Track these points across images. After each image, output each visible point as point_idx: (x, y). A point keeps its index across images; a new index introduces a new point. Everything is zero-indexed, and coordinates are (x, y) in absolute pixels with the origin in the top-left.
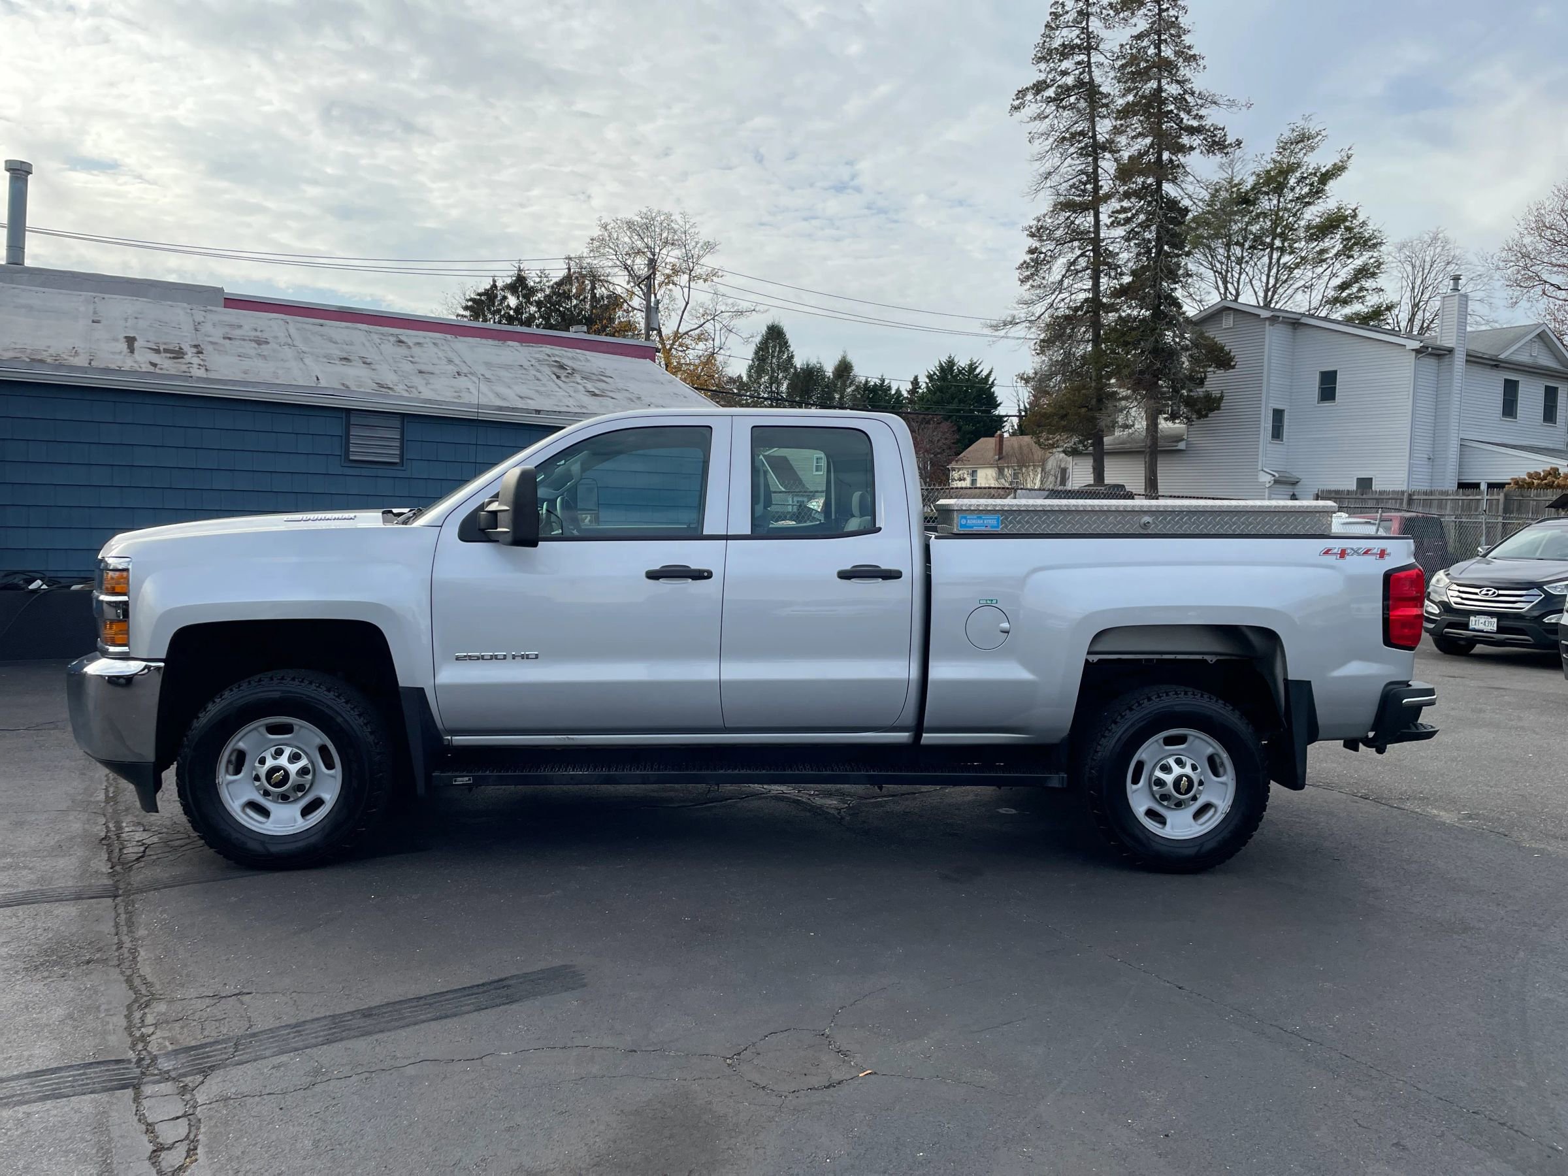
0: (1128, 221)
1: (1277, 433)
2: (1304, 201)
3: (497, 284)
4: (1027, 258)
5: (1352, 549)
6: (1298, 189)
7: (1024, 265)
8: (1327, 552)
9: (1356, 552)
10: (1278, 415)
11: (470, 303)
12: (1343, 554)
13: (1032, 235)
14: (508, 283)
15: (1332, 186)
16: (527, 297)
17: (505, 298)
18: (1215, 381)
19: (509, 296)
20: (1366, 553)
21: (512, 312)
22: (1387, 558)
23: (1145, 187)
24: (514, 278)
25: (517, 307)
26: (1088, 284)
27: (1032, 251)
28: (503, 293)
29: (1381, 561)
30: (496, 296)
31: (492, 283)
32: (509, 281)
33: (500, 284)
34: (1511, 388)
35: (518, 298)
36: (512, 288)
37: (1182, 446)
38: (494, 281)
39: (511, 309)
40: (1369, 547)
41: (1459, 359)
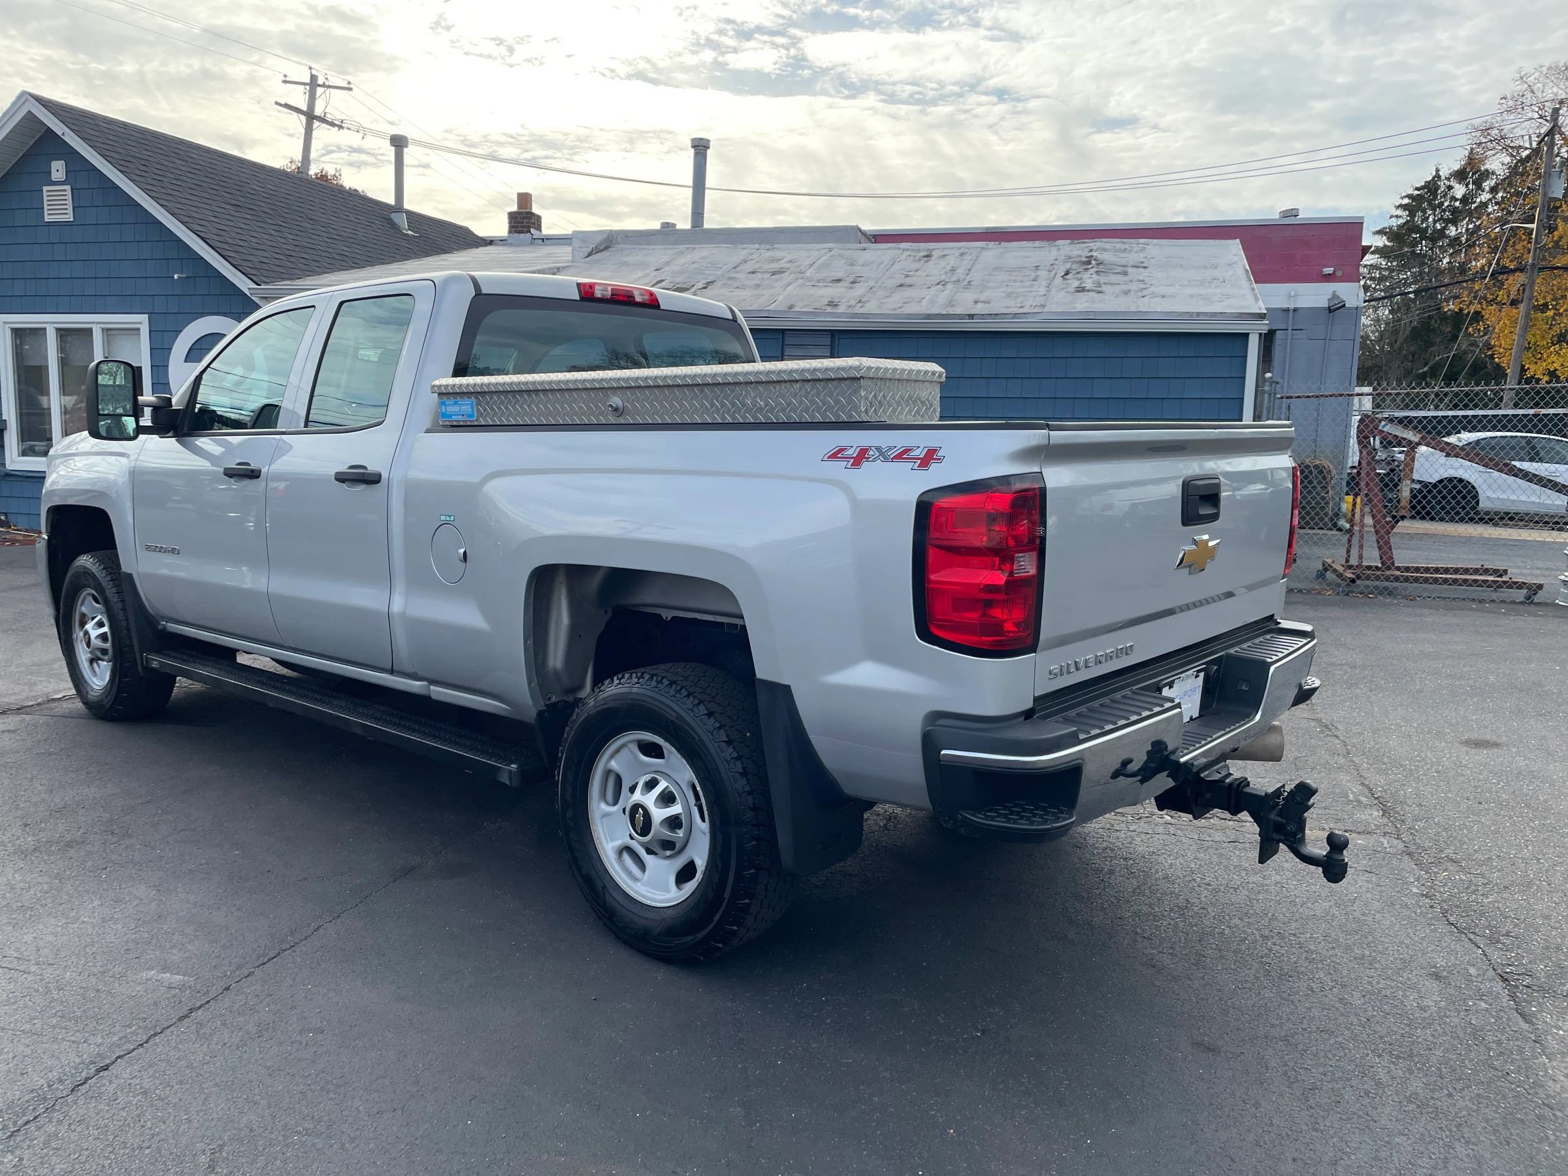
3: (1441, 173)
5: (878, 449)
8: (836, 455)
9: (882, 454)
11: (1406, 201)
12: (861, 457)
14: (1456, 169)
16: (1478, 184)
17: (1450, 188)
19: (1457, 186)
20: (899, 457)
21: (1457, 204)
22: (934, 466)
24: (1463, 163)
25: (1464, 196)
28: (1447, 183)
29: (922, 473)
30: (1438, 187)
31: (1434, 174)
32: (1457, 167)
33: (1444, 173)
35: (1467, 185)
36: (1461, 175)
38: (1437, 170)
39: (1456, 200)
40: (908, 444)
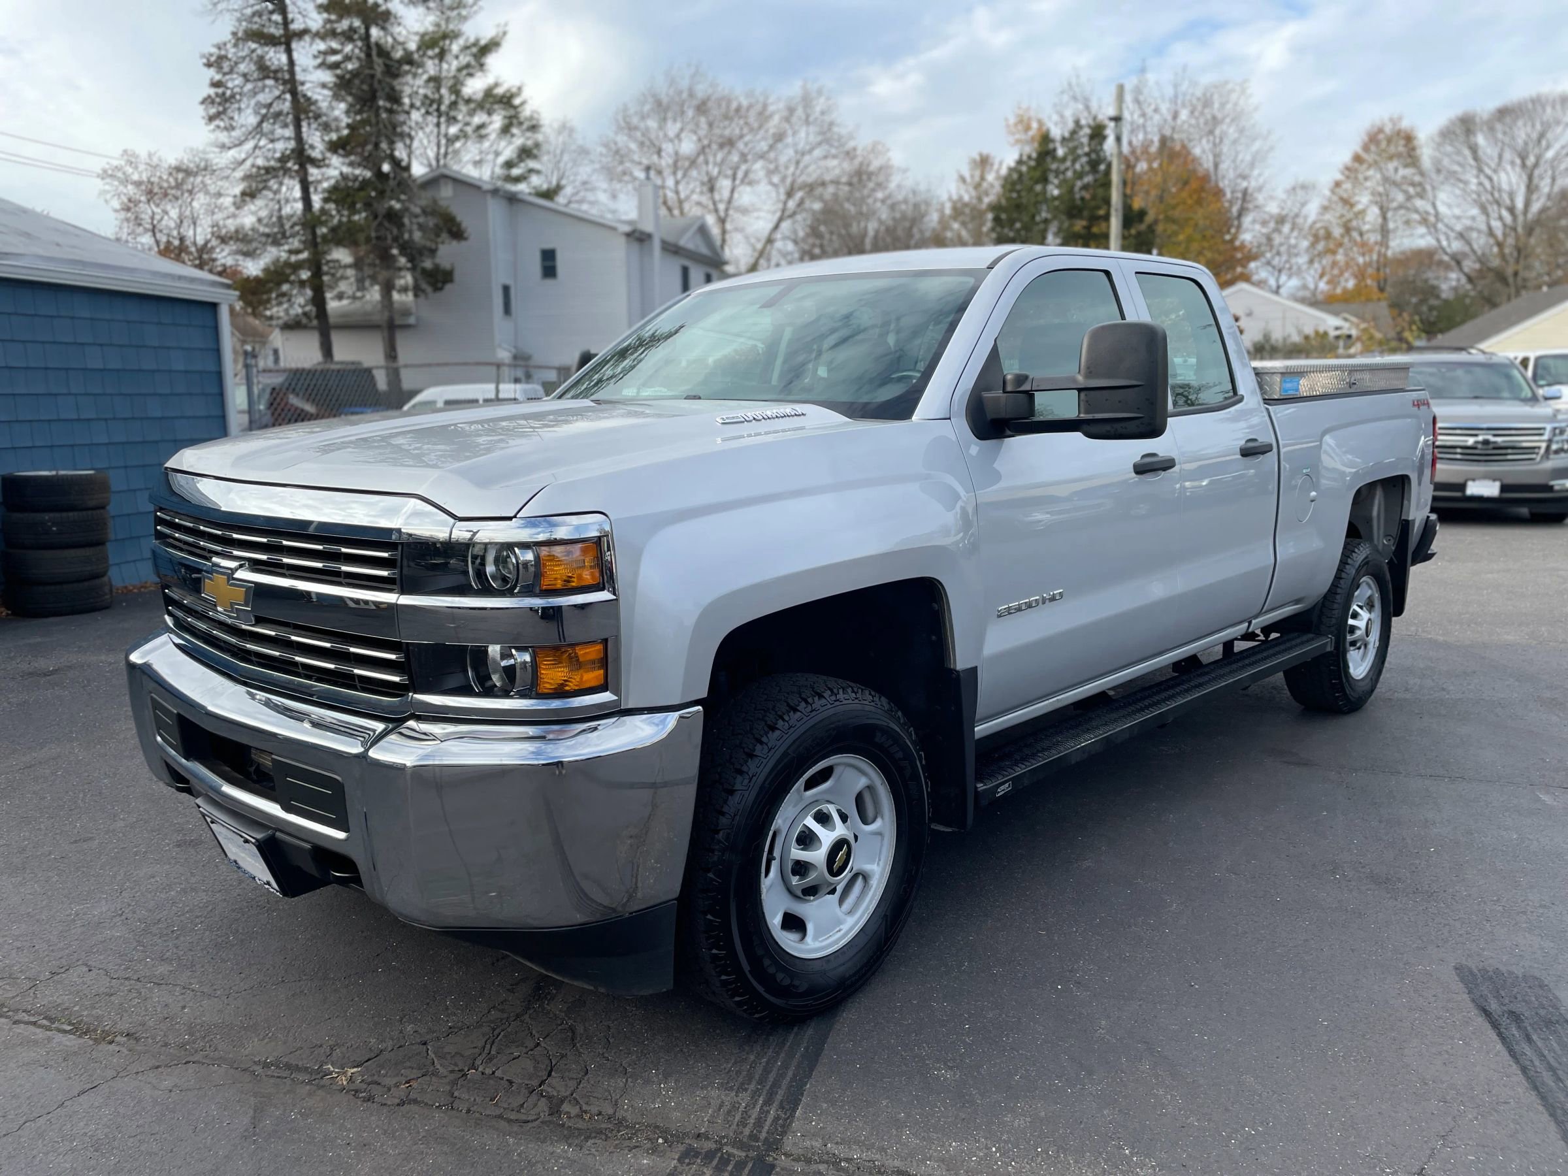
0: (336, 66)
1: (507, 309)
2: (468, 70)
4: (212, 91)
6: (461, 58)
7: (207, 101)
10: (506, 289)
13: (209, 65)
15: (491, 60)
18: (448, 253)
23: (352, 30)
26: (289, 132)
27: (216, 84)
34: (685, 272)
37: (412, 320)
41: (657, 245)
